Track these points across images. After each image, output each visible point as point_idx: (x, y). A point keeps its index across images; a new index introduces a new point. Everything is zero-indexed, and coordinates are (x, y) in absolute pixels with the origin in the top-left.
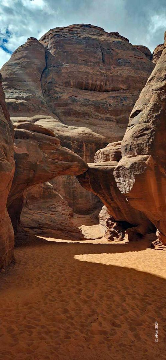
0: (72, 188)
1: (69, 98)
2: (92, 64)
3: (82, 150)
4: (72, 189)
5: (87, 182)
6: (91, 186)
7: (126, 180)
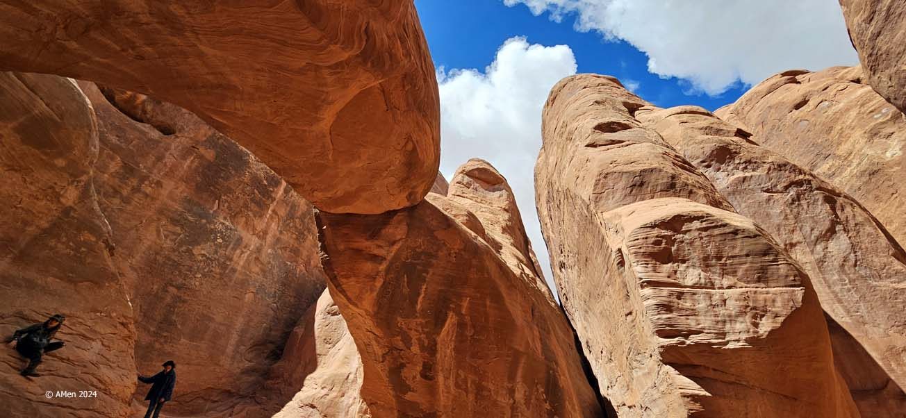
0: (179, 288)
3: (271, 192)
4: (172, 290)
5: (375, 258)
6: (379, 284)
7: (723, 282)
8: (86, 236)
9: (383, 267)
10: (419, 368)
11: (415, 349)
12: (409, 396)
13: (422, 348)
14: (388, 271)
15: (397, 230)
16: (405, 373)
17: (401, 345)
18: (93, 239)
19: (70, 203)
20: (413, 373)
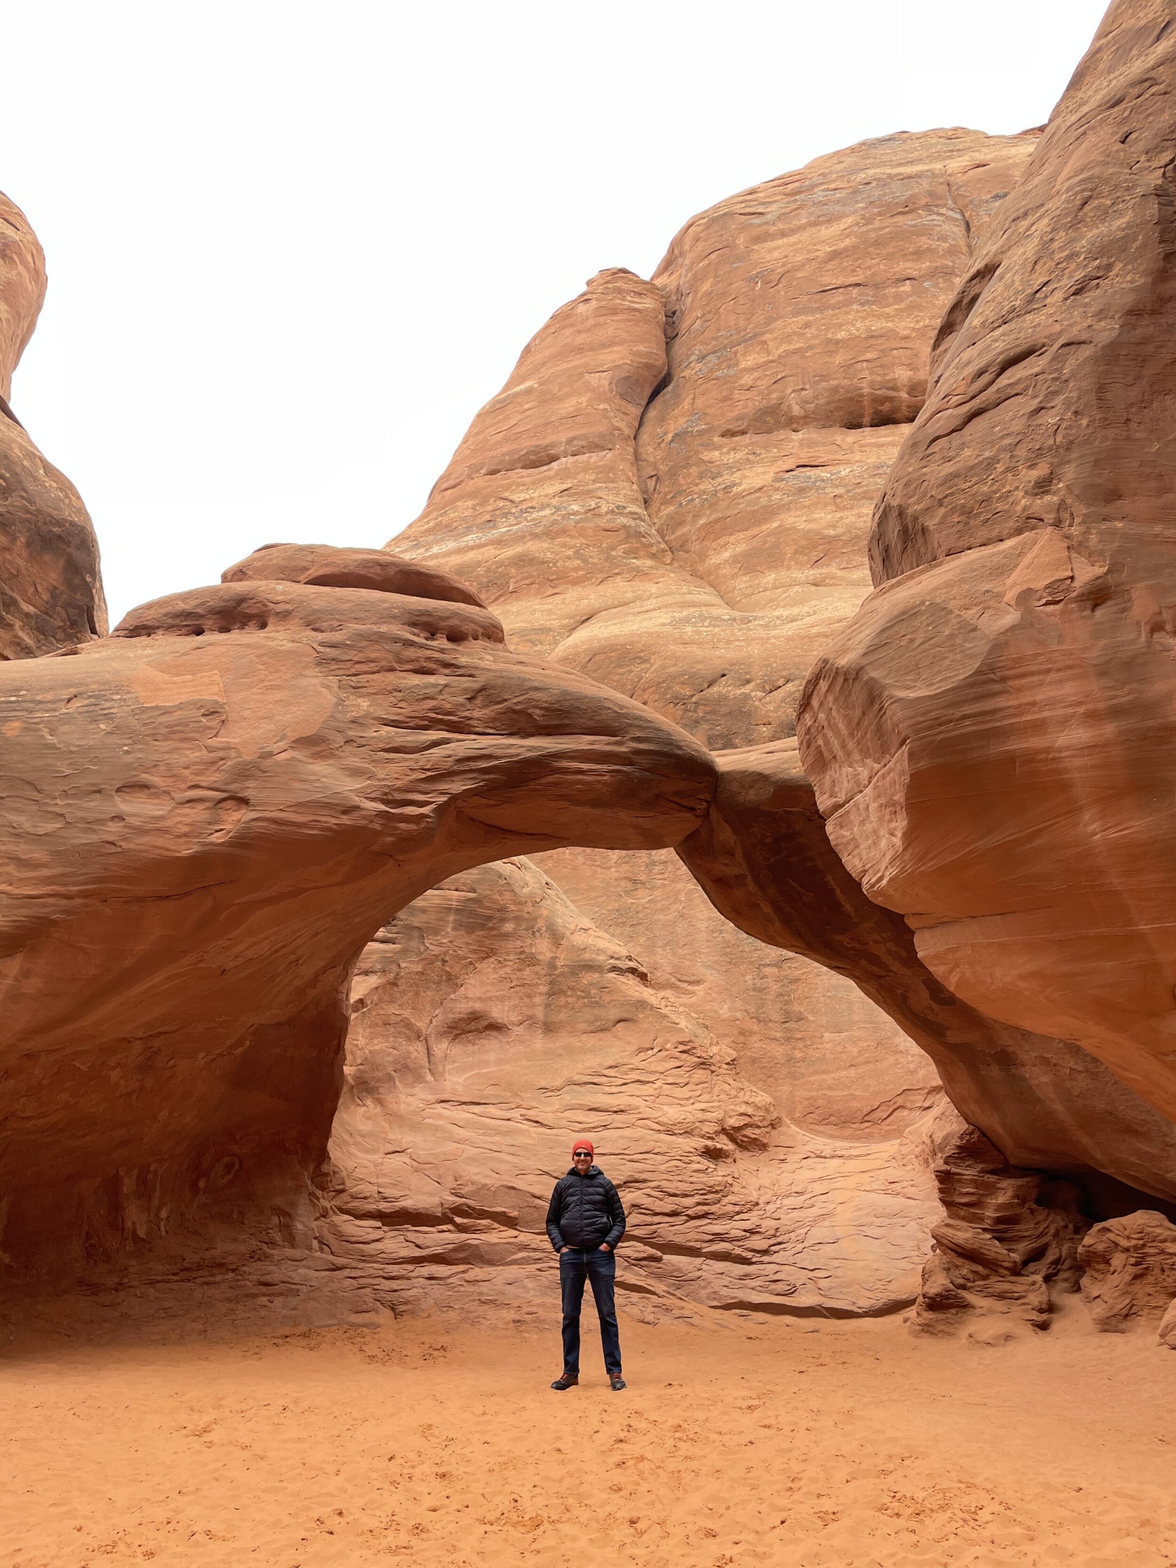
1: (777, 480)
2: (907, 287)
5: (738, 880)
6: (768, 909)
7: (864, 774)
8: (587, 978)
10: (924, 992)
12: (952, 1037)
14: (760, 888)
18: (597, 975)
19: (549, 955)
20: (924, 1003)
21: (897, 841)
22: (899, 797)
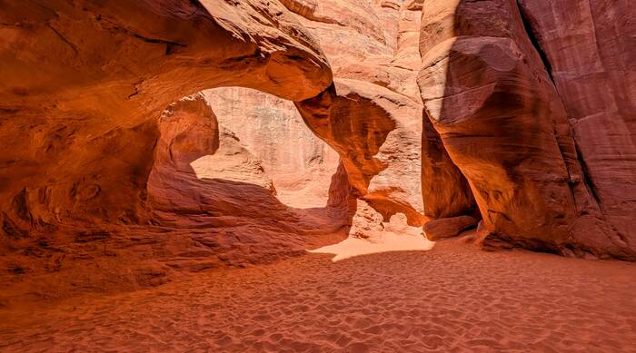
4: (269, 146)
5: (324, 116)
6: (330, 127)
7: (459, 90)
9: (328, 119)
10: (363, 156)
11: (358, 149)
12: (363, 168)
13: (362, 148)
14: (331, 120)
15: (327, 101)
16: (358, 159)
17: (351, 148)
20: (361, 159)
21: (472, 111)
22: (483, 98)
